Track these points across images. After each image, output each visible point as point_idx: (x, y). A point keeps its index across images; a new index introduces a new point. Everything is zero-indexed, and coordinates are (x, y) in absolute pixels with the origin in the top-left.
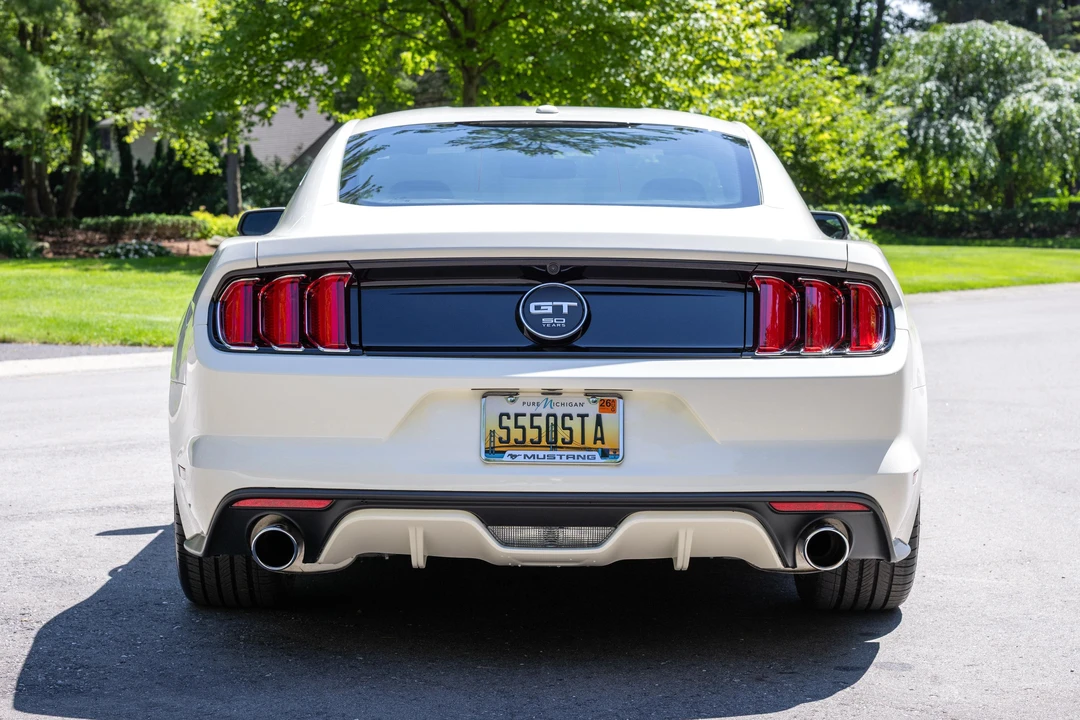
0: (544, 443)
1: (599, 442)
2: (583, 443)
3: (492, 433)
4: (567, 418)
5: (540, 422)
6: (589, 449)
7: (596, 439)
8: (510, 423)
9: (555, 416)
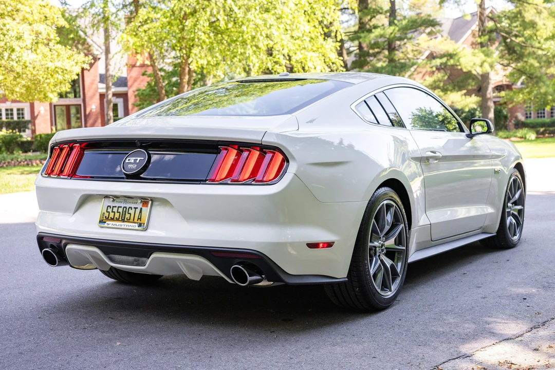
0: (120, 219)
1: (139, 220)
2: (134, 220)
3: (104, 213)
4: (130, 209)
5: (121, 210)
6: (135, 223)
7: (138, 219)
8: (110, 210)
9: (126, 207)
